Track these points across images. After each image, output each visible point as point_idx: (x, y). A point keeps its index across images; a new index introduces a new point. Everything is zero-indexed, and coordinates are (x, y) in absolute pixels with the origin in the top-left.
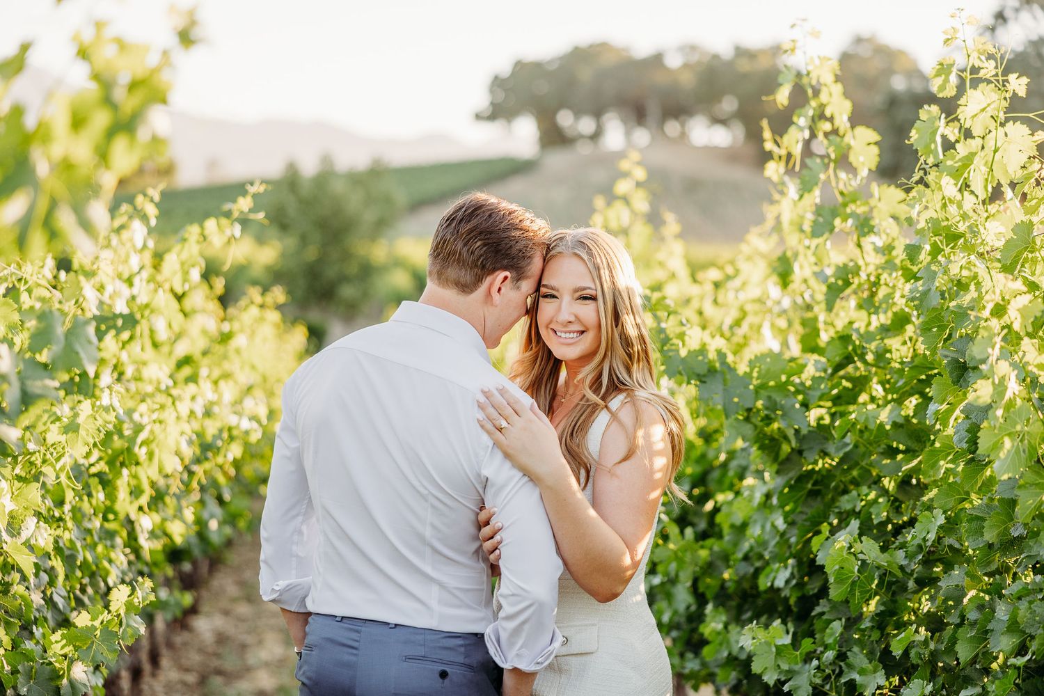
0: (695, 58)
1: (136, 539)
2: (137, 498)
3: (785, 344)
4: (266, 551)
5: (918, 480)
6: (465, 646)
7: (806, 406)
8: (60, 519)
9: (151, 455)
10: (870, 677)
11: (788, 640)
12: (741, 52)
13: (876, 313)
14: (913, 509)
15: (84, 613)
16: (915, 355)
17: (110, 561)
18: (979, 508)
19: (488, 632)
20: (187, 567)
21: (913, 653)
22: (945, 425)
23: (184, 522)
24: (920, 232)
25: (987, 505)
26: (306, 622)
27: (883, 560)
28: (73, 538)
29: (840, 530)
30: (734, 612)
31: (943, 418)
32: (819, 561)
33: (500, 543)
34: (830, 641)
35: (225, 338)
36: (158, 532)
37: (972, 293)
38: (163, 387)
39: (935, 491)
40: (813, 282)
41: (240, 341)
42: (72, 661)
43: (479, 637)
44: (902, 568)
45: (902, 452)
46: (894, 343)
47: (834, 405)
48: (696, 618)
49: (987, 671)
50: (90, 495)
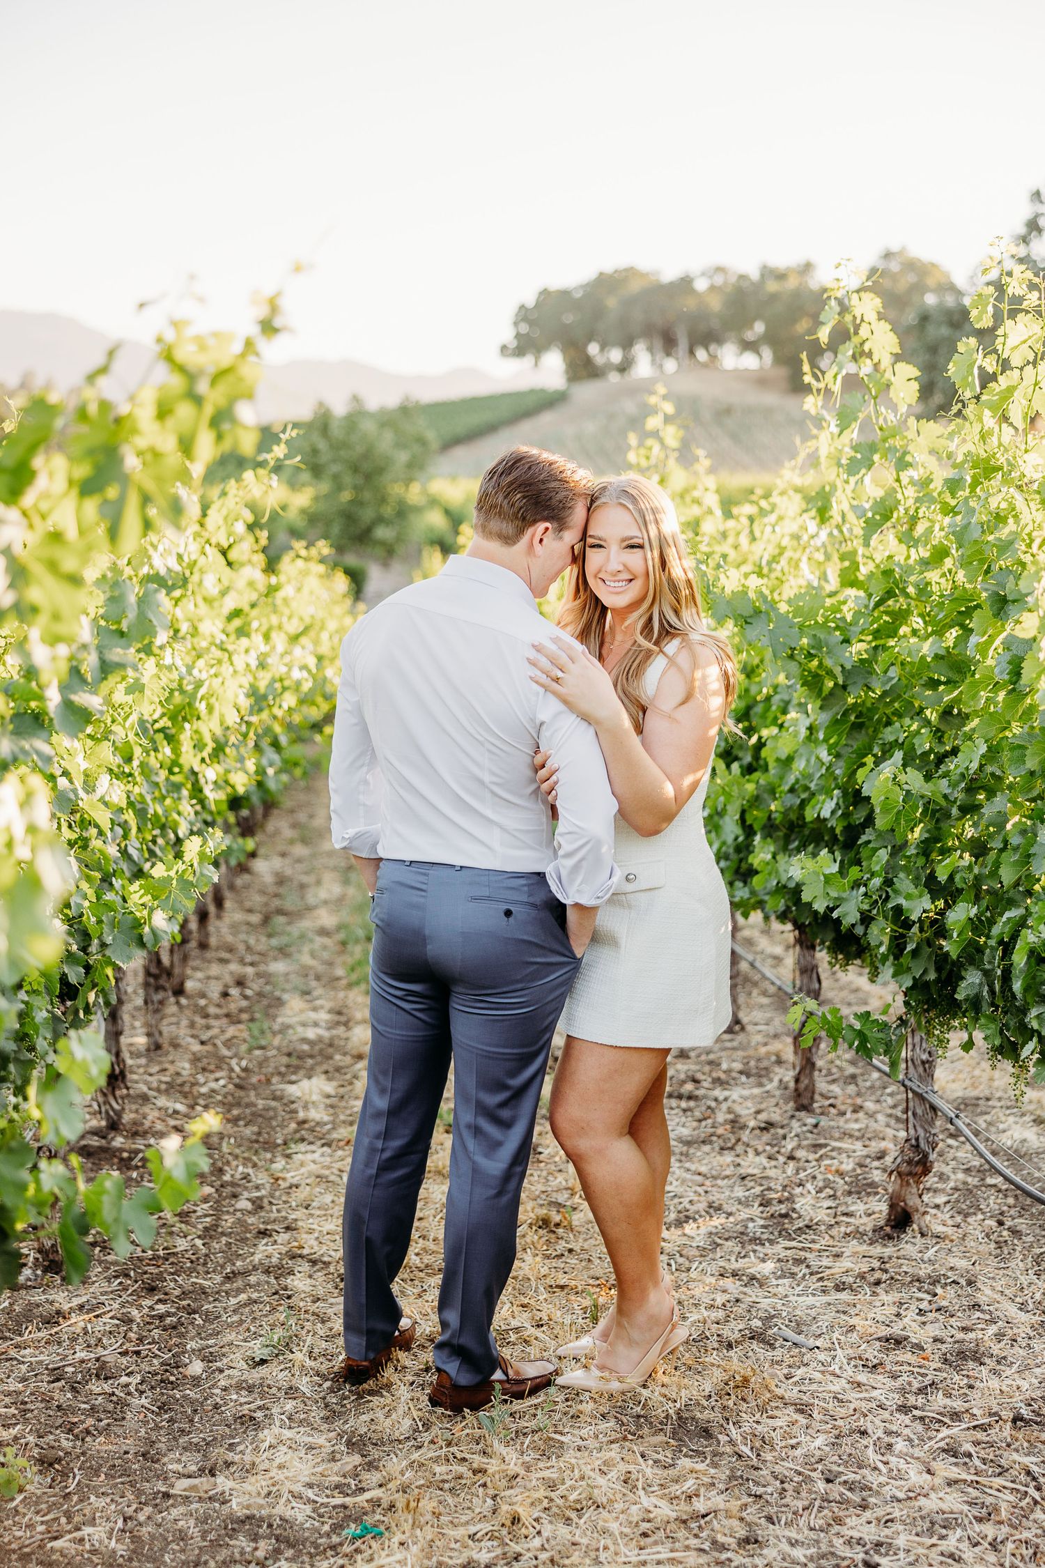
0: (719, 280)
1: (201, 791)
2: (201, 751)
3: (824, 577)
4: (335, 801)
5: (960, 710)
6: (528, 885)
7: (847, 641)
8: (130, 775)
9: (210, 709)
10: (917, 902)
11: (835, 868)
12: (769, 273)
13: (915, 546)
14: (955, 739)
15: (159, 865)
16: (955, 588)
17: (179, 814)
18: (1021, 736)
19: (549, 870)
20: (245, 813)
21: (957, 878)
22: (985, 656)
23: (246, 773)
24: (959, 467)
25: (1028, 734)
26: (378, 867)
27: (927, 789)
28: (144, 792)
29: (885, 760)
30: (781, 843)
31: (983, 649)
32: (865, 793)
33: (556, 783)
34: (876, 868)
35: (271, 590)
36: (221, 782)
37: (1011, 525)
38: (218, 642)
39: (976, 721)
40: (851, 517)
41: (288, 591)
42: (152, 910)
43: (541, 876)
44: (945, 796)
45: (944, 683)
46: (933, 576)
47: (875, 638)
48: (744, 848)
49: (1029, 893)
50: (156, 750)
